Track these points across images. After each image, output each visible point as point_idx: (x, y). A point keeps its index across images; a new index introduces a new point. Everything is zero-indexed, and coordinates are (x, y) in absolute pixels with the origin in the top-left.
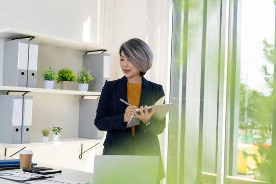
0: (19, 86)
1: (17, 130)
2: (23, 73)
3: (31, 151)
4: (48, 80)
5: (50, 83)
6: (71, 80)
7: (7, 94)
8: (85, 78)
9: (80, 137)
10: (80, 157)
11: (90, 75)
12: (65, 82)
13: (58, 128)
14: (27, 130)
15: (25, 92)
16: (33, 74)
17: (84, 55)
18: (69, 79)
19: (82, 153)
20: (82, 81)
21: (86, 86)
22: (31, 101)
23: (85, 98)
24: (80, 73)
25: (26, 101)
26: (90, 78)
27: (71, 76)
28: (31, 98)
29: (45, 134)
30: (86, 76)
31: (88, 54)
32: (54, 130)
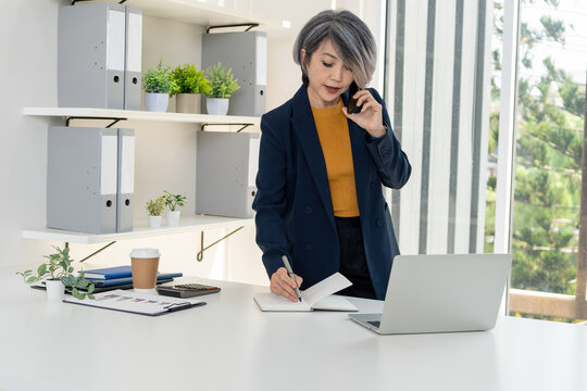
0: (110, 106)
2: (116, 79)
3: (157, 251)
4: (157, 92)
5: (162, 99)
7: (67, 124)
8: (224, 87)
9: (198, 213)
10: (200, 257)
11: (234, 79)
13: (178, 197)
14: (127, 202)
15: (115, 119)
16: (135, 80)
17: (203, 35)
18: (196, 89)
19: (202, 250)
20: (217, 94)
21: (224, 103)
22: (133, 139)
23: (207, 129)
24: (212, 74)
25: (125, 139)
26: (234, 86)
27: (200, 83)
28: (131, 132)
29: (154, 210)
30: (223, 82)
31: (212, 31)
32: (169, 202)
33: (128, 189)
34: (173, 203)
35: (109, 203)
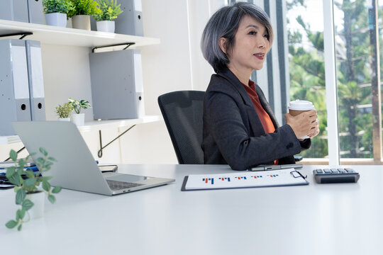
5: (61, 18)
8: (110, 11)
10: (100, 155)
13: (82, 101)
14: (40, 106)
15: (22, 34)
19: (102, 148)
20: (105, 18)
22: (39, 50)
26: (118, 11)
28: (37, 44)
32: (75, 107)
33: (38, 94)
34: (78, 107)
35: (23, 107)
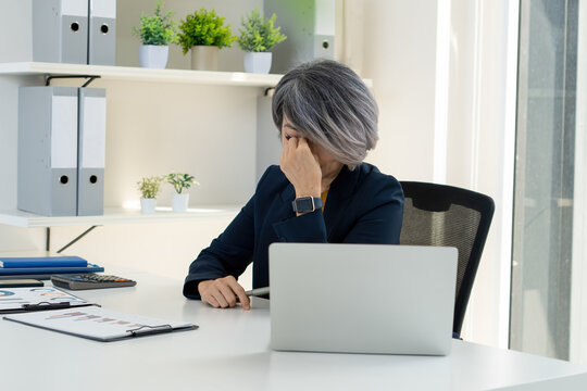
0: (66, 60)
1: (64, 180)
2: (75, 27)
4: (151, 43)
6: (217, 42)
7: (48, 84)
11: (275, 27)
12: (201, 49)
13: (185, 176)
14: (93, 179)
15: (86, 77)
16: (104, 29)
18: (210, 40)
22: (102, 101)
24: (247, 21)
25: (87, 101)
26: (276, 36)
27: (215, 32)
28: (101, 93)
29: (148, 190)
30: (264, 32)
